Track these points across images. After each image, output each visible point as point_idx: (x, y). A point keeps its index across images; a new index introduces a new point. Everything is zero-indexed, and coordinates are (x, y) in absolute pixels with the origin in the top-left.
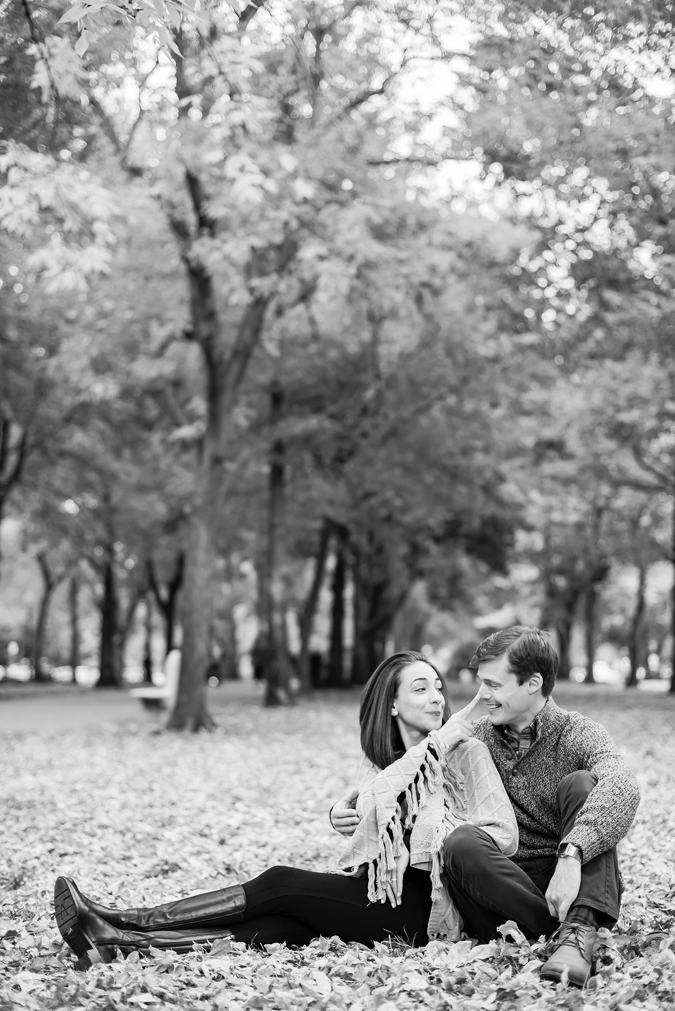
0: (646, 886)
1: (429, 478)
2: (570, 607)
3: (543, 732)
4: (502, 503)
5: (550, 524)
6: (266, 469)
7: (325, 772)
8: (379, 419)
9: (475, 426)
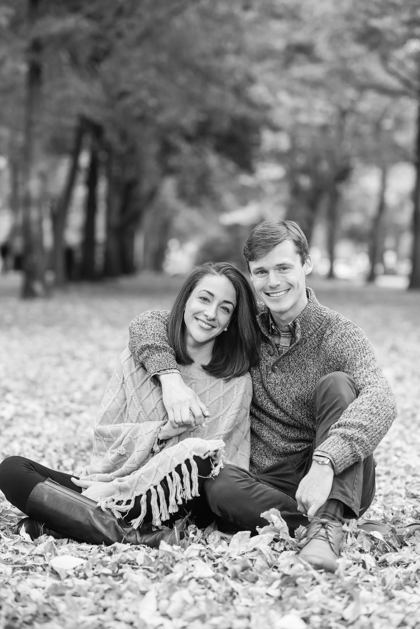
0: (403, 477)
1: (182, 79)
2: (313, 205)
3: (303, 334)
4: (251, 104)
5: (298, 125)
6: (24, 68)
7: (86, 365)
8: (133, 20)
9: (228, 29)
